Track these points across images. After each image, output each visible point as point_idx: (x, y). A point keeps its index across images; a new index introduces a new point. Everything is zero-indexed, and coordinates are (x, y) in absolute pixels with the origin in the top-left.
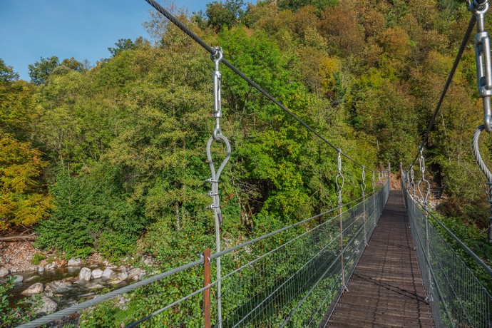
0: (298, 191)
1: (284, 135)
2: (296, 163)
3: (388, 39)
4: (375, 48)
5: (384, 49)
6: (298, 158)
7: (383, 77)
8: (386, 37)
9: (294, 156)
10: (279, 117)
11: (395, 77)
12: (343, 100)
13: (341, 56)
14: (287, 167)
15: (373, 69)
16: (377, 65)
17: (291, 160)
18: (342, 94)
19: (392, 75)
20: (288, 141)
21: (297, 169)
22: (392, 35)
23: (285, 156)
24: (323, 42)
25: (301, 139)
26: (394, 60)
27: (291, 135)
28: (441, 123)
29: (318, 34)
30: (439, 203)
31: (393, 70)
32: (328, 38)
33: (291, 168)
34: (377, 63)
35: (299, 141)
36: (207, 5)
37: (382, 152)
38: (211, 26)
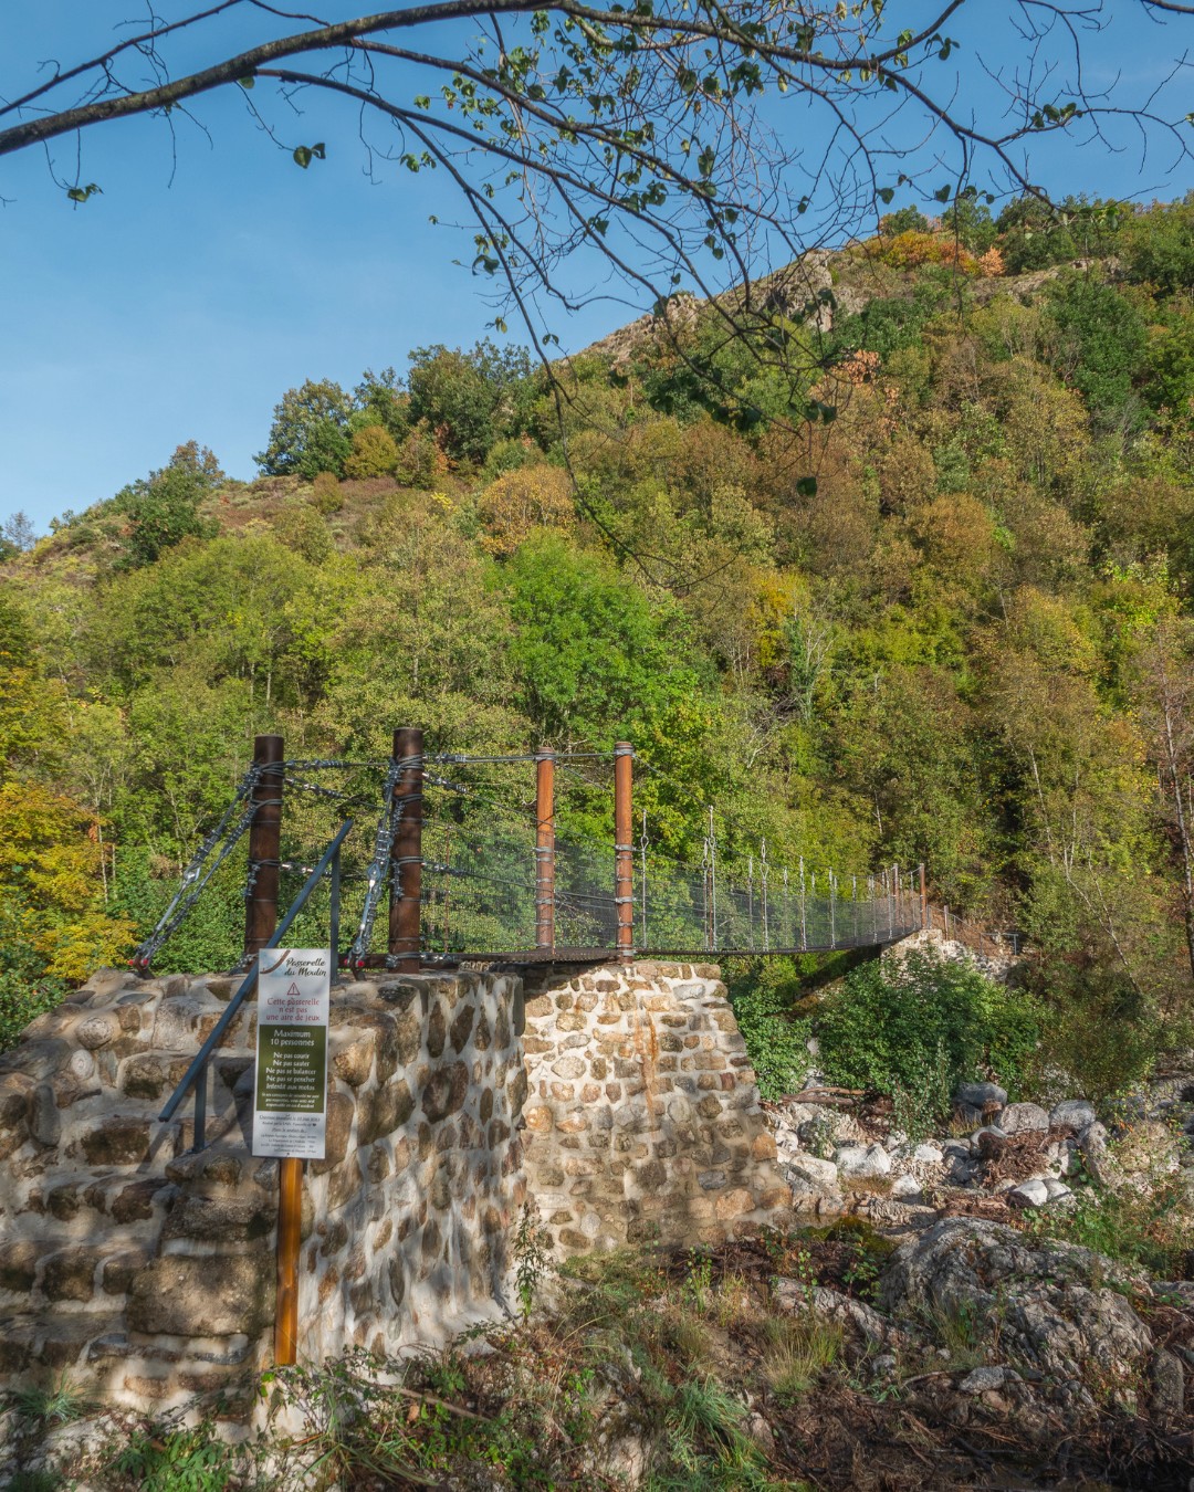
0: (680, 921)
1: (652, 795)
2: (678, 857)
3: (934, 529)
4: (904, 552)
5: (926, 554)
6: (682, 847)
7: (922, 632)
8: (932, 521)
9: (673, 842)
10: (643, 755)
11: (952, 634)
12: (809, 695)
13: (809, 570)
14: (659, 867)
15: (896, 609)
16: (906, 599)
17: (667, 851)
18: (805, 680)
19: (944, 626)
20: (662, 809)
21: (680, 872)
22: (946, 518)
23: (654, 843)
24: (760, 527)
25: (690, 805)
26: (951, 584)
27: (668, 796)
28: (1030, 772)
29: (749, 506)
30: (1014, 963)
31: (947, 614)
32: (775, 514)
33: (666, 871)
34: (905, 591)
35: (686, 809)
36: (413, 356)
37: (889, 837)
38: (423, 422)
